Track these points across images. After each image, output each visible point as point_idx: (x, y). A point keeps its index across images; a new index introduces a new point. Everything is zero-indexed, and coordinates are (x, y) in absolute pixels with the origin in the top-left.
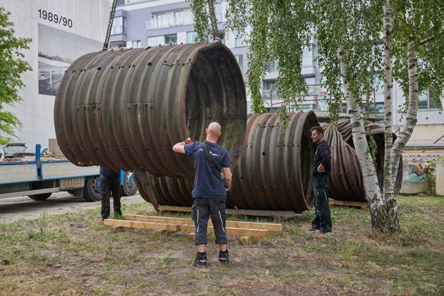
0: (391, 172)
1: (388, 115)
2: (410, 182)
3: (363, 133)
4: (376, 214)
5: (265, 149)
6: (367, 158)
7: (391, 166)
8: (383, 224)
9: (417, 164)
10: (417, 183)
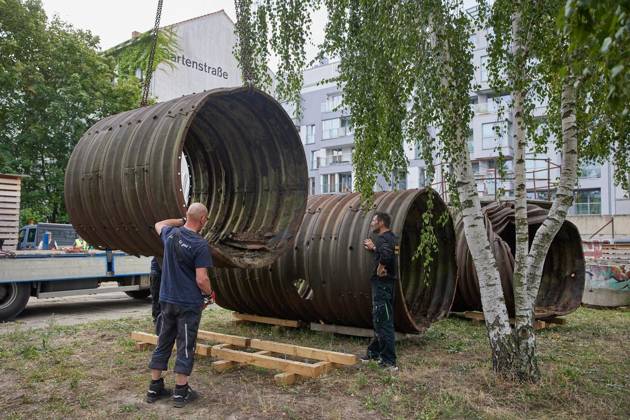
0: (525, 281)
1: (518, 189)
2: (607, 290)
3: (478, 218)
4: (498, 349)
5: (353, 243)
6: (486, 259)
7: (526, 272)
8: (508, 365)
9: (618, 266)
10: (617, 292)
